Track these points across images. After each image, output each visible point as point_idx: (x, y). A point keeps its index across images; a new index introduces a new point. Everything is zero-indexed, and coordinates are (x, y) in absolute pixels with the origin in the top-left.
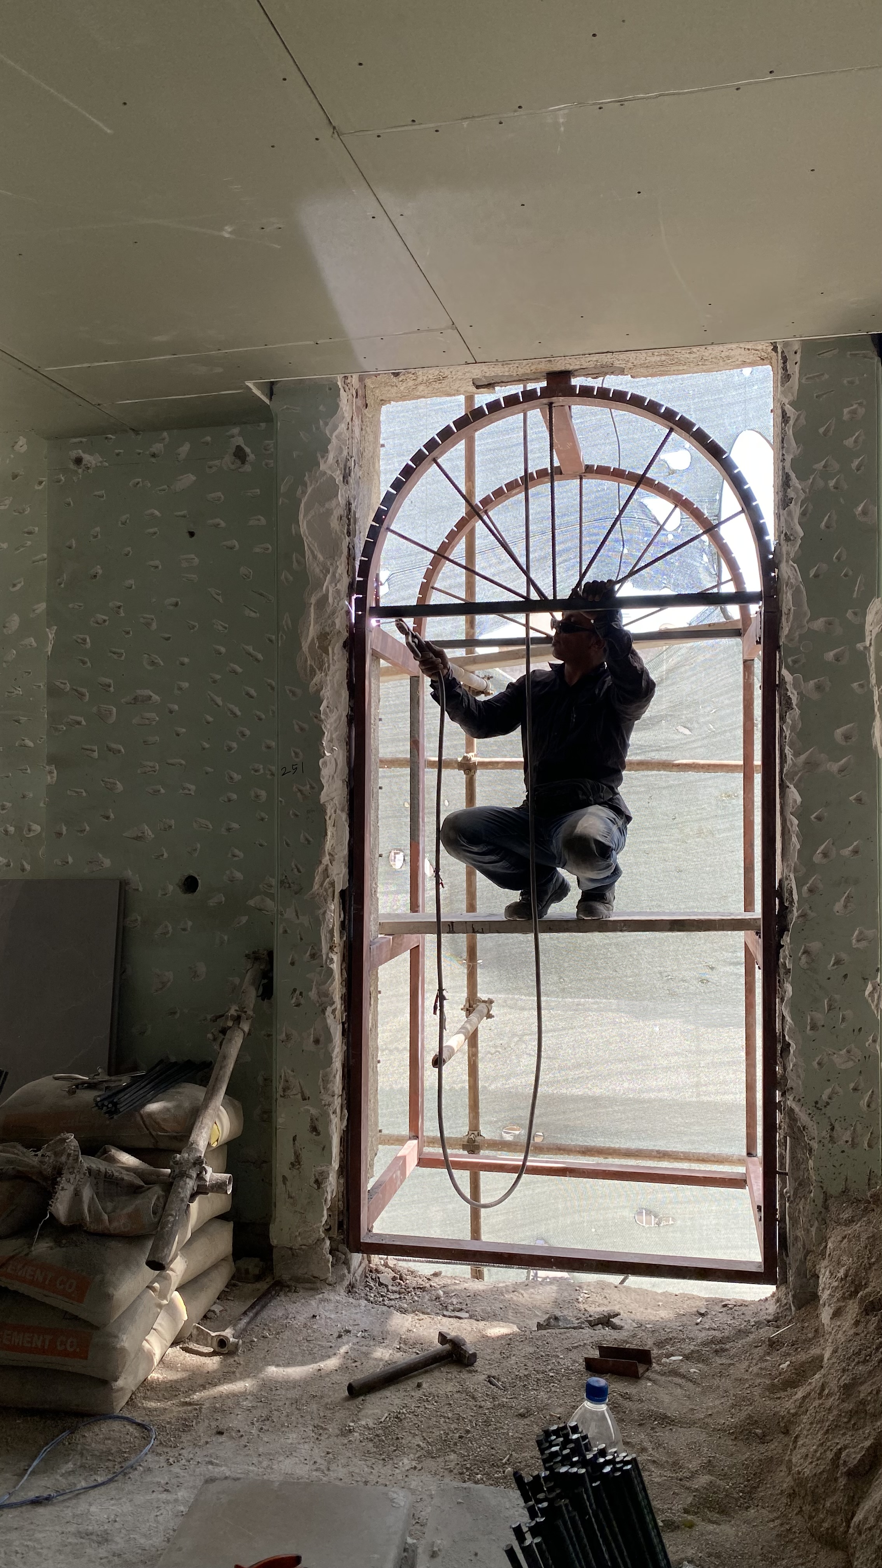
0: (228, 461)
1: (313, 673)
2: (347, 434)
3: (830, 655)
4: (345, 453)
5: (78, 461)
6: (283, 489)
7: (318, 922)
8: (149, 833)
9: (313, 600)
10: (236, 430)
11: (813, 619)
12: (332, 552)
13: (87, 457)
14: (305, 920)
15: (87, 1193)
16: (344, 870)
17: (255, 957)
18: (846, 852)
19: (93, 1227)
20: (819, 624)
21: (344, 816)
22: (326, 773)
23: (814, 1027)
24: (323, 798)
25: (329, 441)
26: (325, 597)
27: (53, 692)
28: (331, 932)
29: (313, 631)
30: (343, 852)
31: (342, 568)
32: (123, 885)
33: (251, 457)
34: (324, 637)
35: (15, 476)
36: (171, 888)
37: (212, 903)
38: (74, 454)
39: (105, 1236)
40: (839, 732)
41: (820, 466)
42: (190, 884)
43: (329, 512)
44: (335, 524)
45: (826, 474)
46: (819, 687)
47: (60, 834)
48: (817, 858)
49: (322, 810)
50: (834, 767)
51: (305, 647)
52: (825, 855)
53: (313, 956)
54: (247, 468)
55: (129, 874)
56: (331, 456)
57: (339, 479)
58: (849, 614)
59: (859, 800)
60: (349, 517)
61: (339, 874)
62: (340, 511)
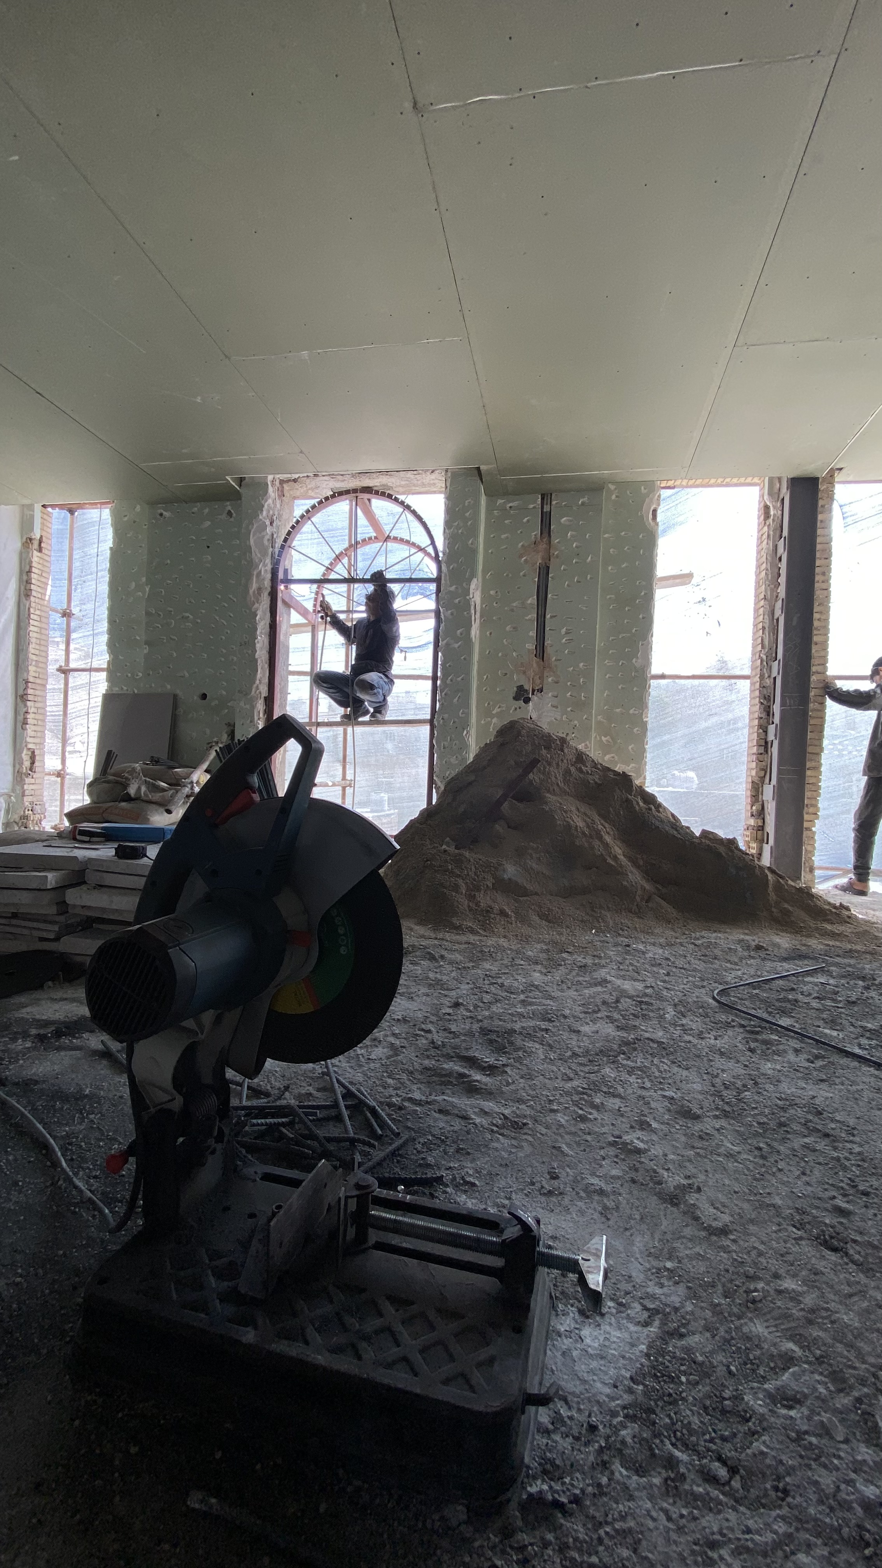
0: (224, 516)
1: (254, 604)
2: (272, 506)
3: (457, 601)
4: (271, 512)
5: (161, 515)
6: (244, 526)
7: (253, 707)
8: (187, 675)
9: (255, 573)
10: (228, 503)
11: (451, 586)
12: (264, 554)
13: (165, 513)
14: (248, 706)
15: (143, 789)
16: (266, 689)
17: (229, 725)
18: (459, 679)
19: (145, 798)
20: (453, 588)
21: (267, 666)
22: (258, 646)
23: (444, 748)
24: (257, 656)
25: (263, 506)
26: (260, 571)
27: (148, 614)
28: (259, 712)
29: (254, 586)
30: (266, 680)
31: (268, 561)
32: (175, 696)
33: (234, 515)
34: (260, 589)
35: (134, 522)
36: (195, 698)
37: (213, 704)
38: (160, 511)
39: (150, 802)
40: (459, 632)
41: (456, 524)
42: (204, 697)
43: (263, 537)
44: (266, 542)
45: (458, 528)
46: (452, 614)
47: (149, 675)
48: (448, 682)
49: (256, 661)
50: (456, 646)
51: (251, 592)
52: (451, 680)
53: (251, 722)
54: (232, 519)
55: (178, 692)
56: (265, 513)
57: (268, 523)
58: (464, 585)
59: (465, 659)
60: (272, 540)
61: (264, 690)
62: (268, 537)
